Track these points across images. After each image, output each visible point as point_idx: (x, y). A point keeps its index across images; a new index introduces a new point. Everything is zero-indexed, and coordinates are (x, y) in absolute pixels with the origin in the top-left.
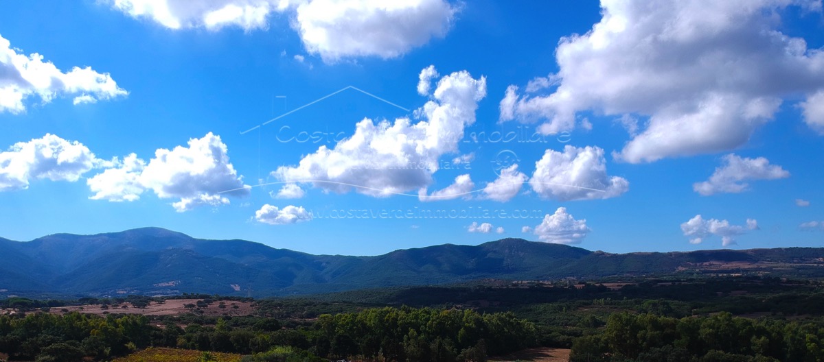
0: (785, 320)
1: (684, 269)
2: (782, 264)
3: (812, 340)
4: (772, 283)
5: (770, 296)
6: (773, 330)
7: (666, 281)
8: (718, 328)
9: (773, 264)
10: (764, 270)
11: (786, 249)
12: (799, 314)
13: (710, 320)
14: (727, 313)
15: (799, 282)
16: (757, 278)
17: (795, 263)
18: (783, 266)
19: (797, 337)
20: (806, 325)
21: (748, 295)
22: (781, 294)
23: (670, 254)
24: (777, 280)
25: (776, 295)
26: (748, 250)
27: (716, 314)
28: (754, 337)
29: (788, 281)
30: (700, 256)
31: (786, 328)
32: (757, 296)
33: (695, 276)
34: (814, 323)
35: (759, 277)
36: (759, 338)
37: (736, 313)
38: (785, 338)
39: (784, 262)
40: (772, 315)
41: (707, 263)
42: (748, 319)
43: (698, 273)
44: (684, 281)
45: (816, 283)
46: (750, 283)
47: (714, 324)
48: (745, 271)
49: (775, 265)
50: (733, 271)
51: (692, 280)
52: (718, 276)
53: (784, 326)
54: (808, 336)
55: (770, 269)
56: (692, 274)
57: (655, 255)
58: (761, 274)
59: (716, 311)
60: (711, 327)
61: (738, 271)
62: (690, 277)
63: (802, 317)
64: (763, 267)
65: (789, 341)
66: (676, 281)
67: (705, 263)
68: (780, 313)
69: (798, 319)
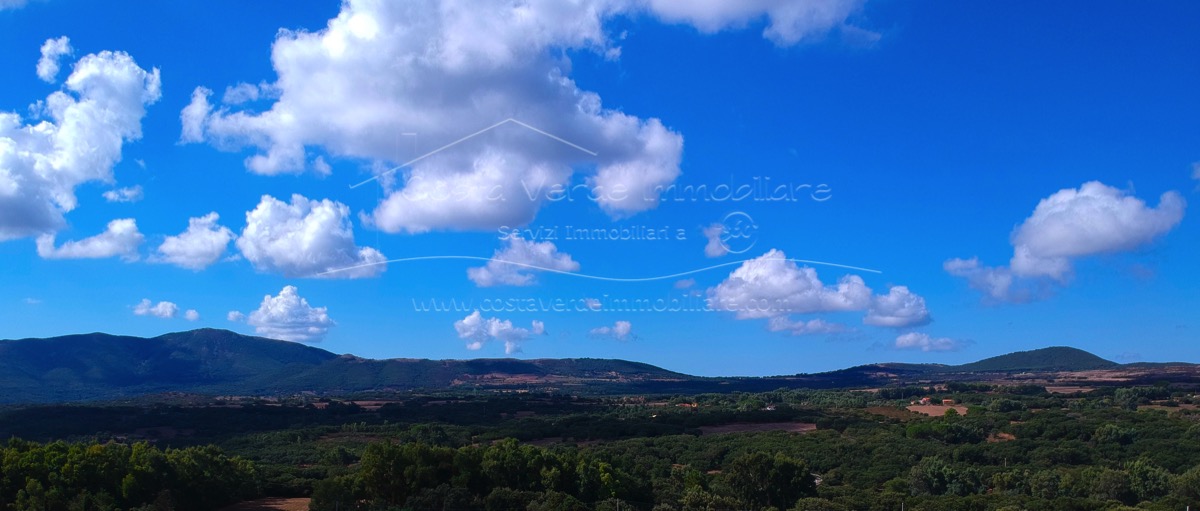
0: (576, 446)
1: (461, 383)
2: (572, 378)
3: (606, 470)
4: (561, 402)
5: (561, 418)
6: (564, 460)
7: (439, 399)
8: (504, 459)
9: (562, 378)
10: (553, 385)
11: (576, 360)
12: (592, 439)
13: (493, 450)
14: (514, 439)
15: (592, 401)
16: (545, 395)
17: (586, 377)
18: (573, 381)
19: (591, 467)
20: (599, 452)
21: (536, 417)
22: (572, 415)
23: (443, 362)
24: (568, 397)
25: (567, 417)
26: (535, 361)
27: (502, 441)
28: (544, 469)
29: (580, 400)
30: (479, 366)
31: (579, 455)
32: (546, 418)
33: (474, 393)
34: (607, 450)
35: (548, 394)
36: (549, 469)
37: (523, 439)
38: (578, 468)
39: (575, 376)
40: (564, 441)
41: (489, 376)
42: (537, 447)
43: (478, 389)
44: (461, 399)
45: (609, 402)
46: (538, 402)
47: (499, 455)
48: (532, 386)
49: (565, 380)
50: (519, 387)
51: (471, 397)
52: (501, 392)
53: (577, 453)
54: (602, 465)
55: (560, 384)
56: (472, 389)
57: (424, 362)
58: (550, 390)
59: (501, 438)
60: (495, 457)
61: (524, 386)
62: (469, 394)
63: (595, 443)
64: (553, 382)
65: (581, 471)
66: (450, 398)
67: (486, 376)
68: (572, 439)
69: (590, 445)
